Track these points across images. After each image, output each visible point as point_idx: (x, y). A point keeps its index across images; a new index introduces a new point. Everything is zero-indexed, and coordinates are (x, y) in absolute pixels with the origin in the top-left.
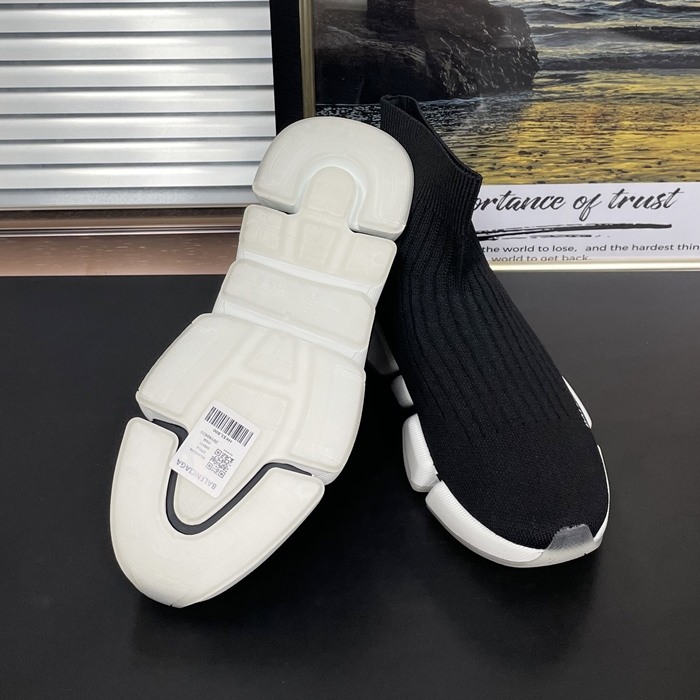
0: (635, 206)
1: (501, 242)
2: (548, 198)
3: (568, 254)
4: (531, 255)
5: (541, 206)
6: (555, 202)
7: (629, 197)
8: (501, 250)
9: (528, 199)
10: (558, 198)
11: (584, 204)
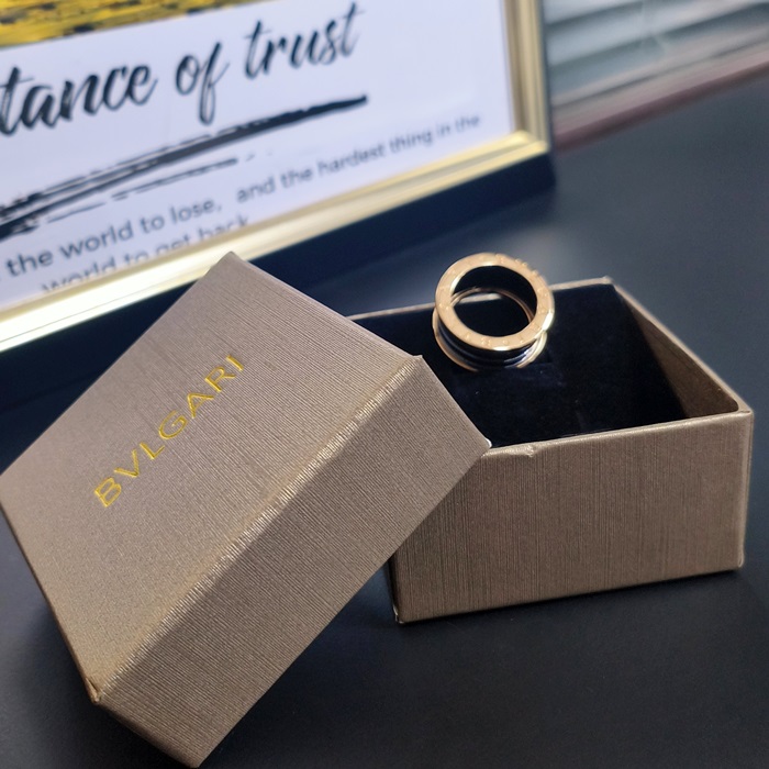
0: (293, 59)
1: (46, 234)
2: (113, 74)
3: (208, 221)
4: (130, 247)
5: (105, 99)
6: (134, 80)
7: (276, 39)
8: (58, 257)
9: (69, 85)
10: (137, 70)
11: (195, 76)
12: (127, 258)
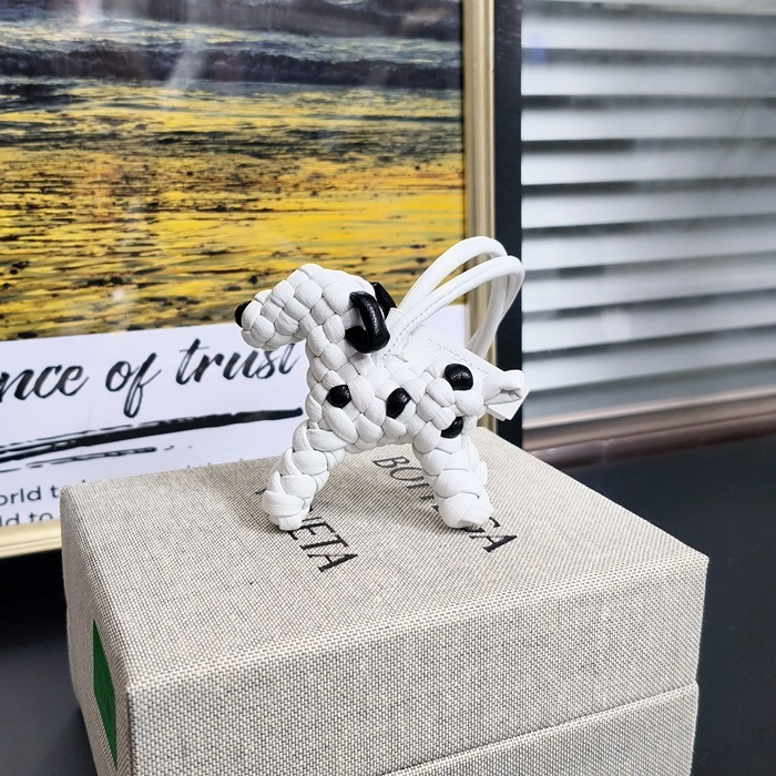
0: (227, 374)
2: (48, 370)
4: (38, 508)
5: (36, 390)
6: (67, 377)
7: (212, 356)
9: (5, 376)
10: (71, 369)
11: (126, 378)
12: (32, 516)
